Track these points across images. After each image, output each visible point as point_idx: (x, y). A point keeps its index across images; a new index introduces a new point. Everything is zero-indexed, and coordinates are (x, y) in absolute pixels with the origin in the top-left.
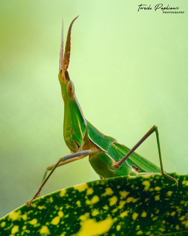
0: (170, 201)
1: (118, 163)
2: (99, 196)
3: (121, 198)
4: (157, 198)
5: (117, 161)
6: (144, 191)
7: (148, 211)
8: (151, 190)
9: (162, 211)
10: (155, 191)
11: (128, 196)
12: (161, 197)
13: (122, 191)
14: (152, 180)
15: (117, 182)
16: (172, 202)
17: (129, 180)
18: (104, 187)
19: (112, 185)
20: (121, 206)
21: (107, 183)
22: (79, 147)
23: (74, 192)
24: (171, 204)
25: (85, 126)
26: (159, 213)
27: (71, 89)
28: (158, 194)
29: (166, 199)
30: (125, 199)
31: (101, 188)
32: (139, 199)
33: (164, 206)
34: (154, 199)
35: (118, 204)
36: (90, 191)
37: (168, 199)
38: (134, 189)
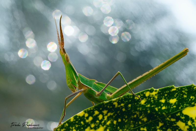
0: (131, 109)
1: (99, 93)
2: (92, 116)
3: (104, 114)
4: (124, 110)
5: (98, 92)
6: (115, 108)
7: (121, 118)
8: (119, 106)
9: (129, 116)
10: (122, 106)
11: (108, 113)
12: (125, 109)
13: (104, 110)
14: (118, 101)
15: (99, 106)
16: (132, 110)
17: (105, 104)
18: (93, 111)
19: (97, 109)
20: (106, 119)
21: (94, 108)
22: (76, 88)
23: (78, 117)
24: (132, 111)
25: (77, 76)
26: (127, 118)
27: (67, 58)
28: (123, 108)
29: (129, 109)
30: (106, 115)
31: (92, 112)
32: (114, 113)
33: (129, 113)
34: (122, 111)
35: (103, 118)
36: (86, 115)
37: (130, 109)
38: (109, 108)
